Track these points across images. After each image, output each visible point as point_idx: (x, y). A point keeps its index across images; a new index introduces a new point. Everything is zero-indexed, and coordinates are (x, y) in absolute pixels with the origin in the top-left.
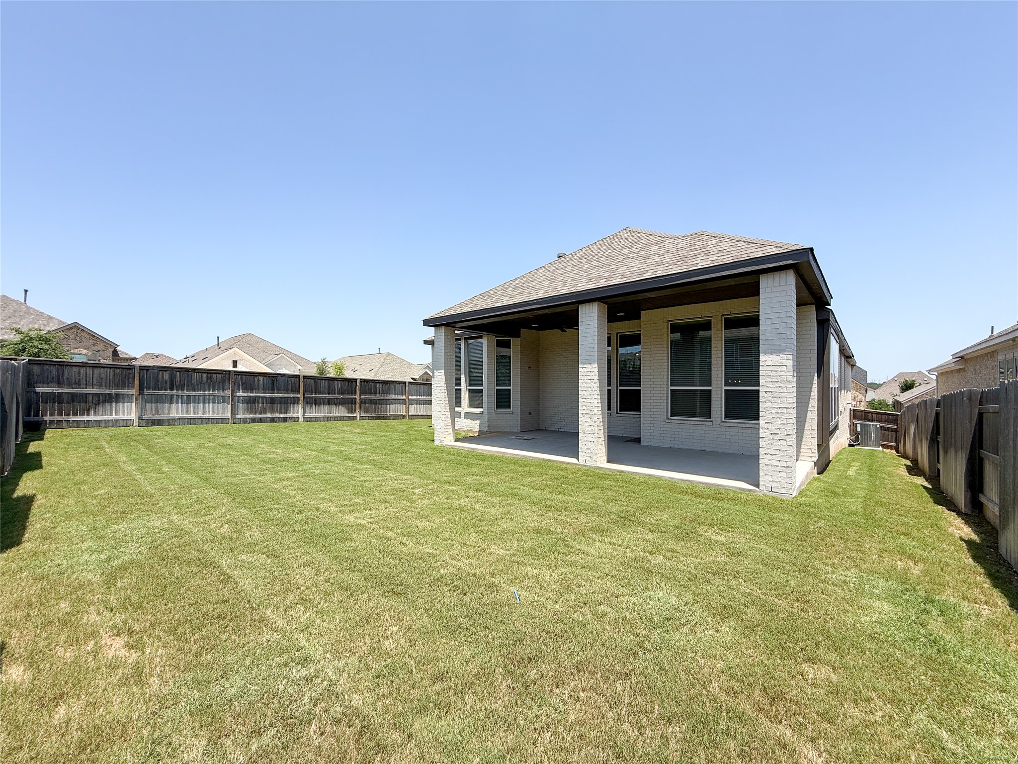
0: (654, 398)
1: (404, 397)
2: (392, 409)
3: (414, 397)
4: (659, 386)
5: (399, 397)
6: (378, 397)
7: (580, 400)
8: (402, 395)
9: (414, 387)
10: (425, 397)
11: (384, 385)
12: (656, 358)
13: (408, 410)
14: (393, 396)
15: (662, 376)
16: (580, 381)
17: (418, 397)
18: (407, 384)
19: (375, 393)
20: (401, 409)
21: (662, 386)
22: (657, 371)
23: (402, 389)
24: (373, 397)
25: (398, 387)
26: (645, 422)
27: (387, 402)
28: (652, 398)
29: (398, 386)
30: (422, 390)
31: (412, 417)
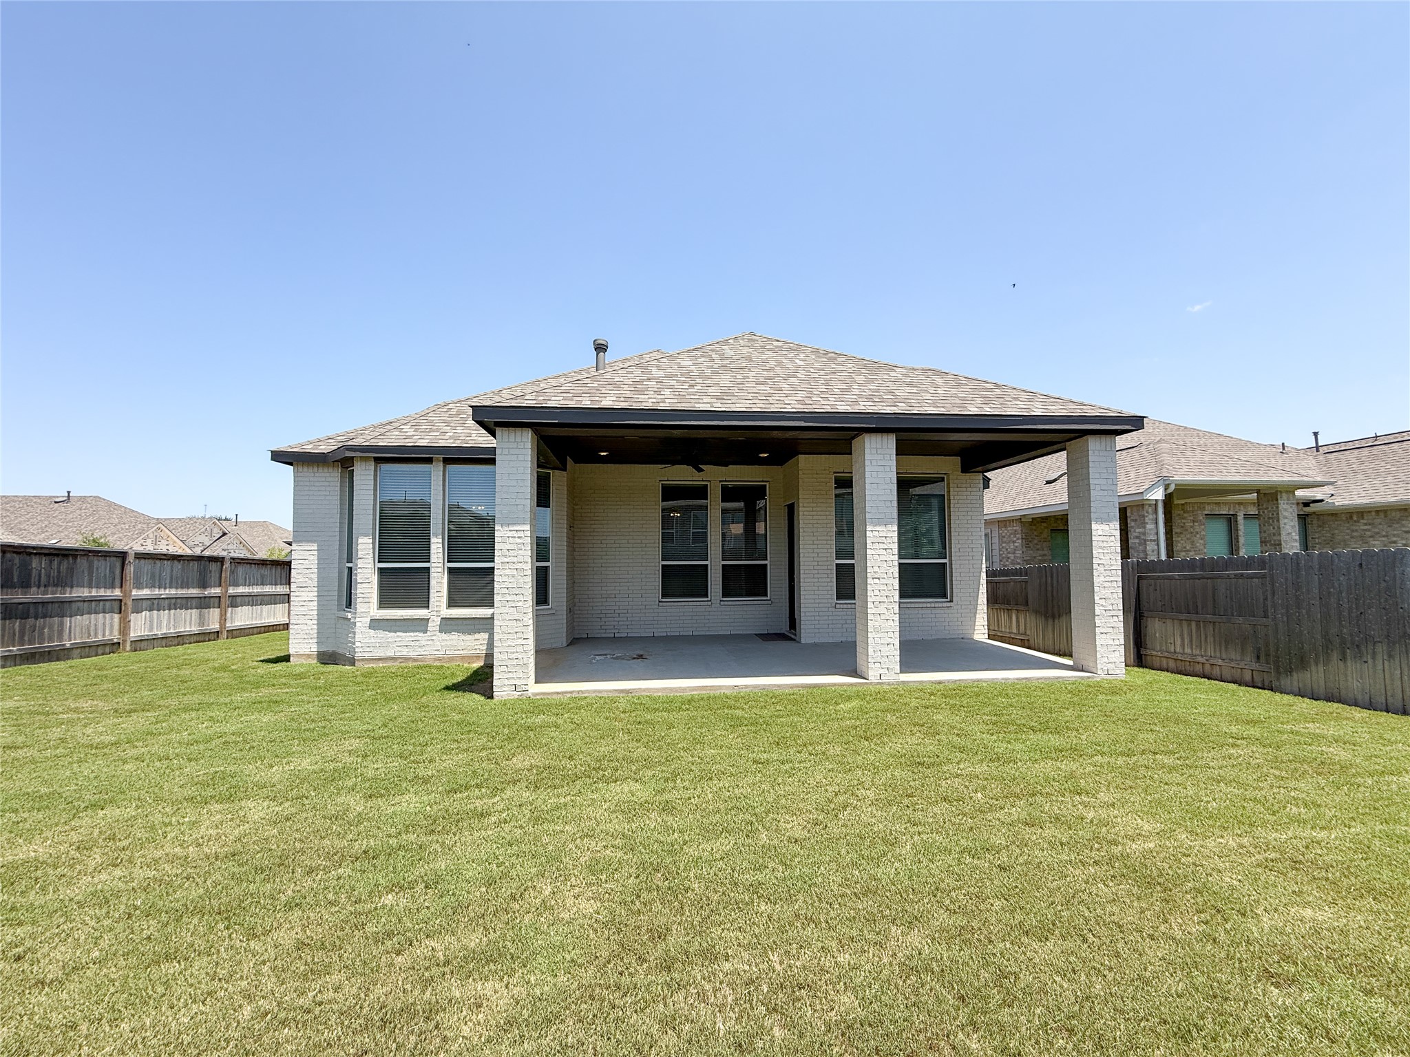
0: (819, 576)
1: (117, 592)
2: (78, 629)
3: (146, 592)
4: (825, 559)
5: (102, 592)
6: (34, 595)
7: (869, 581)
8: (113, 587)
9: (146, 565)
10: (173, 591)
11: (56, 561)
12: (821, 522)
13: (124, 628)
14: (85, 593)
15: (828, 546)
16: (869, 552)
17: (157, 592)
18: (131, 558)
19: (25, 585)
20: (106, 626)
21: (829, 559)
22: (823, 538)
23: (112, 572)
24: (19, 597)
25: (101, 566)
26: (807, 610)
27: (64, 608)
28: (816, 576)
29: (99, 564)
30: (166, 574)
31: (140, 644)
